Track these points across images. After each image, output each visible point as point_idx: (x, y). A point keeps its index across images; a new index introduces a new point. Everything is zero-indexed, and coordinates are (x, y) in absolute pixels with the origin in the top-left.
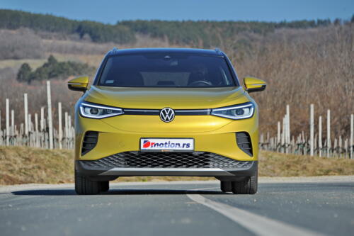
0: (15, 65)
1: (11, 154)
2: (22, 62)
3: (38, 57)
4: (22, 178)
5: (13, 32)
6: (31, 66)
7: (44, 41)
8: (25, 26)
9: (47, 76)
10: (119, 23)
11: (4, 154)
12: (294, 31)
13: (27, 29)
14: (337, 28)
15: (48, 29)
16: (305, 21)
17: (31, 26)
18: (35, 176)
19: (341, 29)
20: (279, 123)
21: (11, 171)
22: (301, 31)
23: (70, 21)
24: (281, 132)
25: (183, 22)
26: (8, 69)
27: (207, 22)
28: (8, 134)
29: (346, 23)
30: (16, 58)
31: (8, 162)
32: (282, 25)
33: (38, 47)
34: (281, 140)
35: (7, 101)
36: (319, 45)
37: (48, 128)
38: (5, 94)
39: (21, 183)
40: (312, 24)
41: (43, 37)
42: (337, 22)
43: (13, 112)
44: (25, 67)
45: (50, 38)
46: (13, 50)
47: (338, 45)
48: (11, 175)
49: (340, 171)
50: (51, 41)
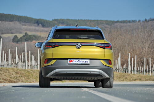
0: (12, 36)
1: (11, 71)
2: (15, 35)
3: (21, 33)
4: (15, 80)
5: (11, 23)
6: (18, 36)
7: (24, 27)
8: (16, 21)
9: (24, 40)
10: (53, 20)
11: (8, 71)
12: (122, 24)
13: (17, 22)
14: (139, 24)
15: (25, 22)
16: (126, 20)
17: (18, 21)
18: (20, 80)
19: (141, 24)
20: (116, 61)
21: (11, 78)
22: (125, 24)
23: (34, 19)
24: (117, 64)
25: (79, 20)
26: (9, 37)
27: (88, 20)
28: (9, 63)
29: (143, 22)
30: (12, 33)
31: (9, 74)
32: (117, 22)
33: (21, 29)
34: (117, 67)
35: (9, 50)
36: (133, 30)
37: (25, 61)
38: (8, 47)
39: (15, 82)
40: (129, 22)
41: (23, 25)
42: (139, 21)
43: (11, 54)
44: (16, 37)
45: (26, 25)
46: (11, 30)
47: (140, 30)
48: (11, 79)
49: (140, 80)
50: (26, 27)
